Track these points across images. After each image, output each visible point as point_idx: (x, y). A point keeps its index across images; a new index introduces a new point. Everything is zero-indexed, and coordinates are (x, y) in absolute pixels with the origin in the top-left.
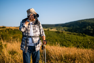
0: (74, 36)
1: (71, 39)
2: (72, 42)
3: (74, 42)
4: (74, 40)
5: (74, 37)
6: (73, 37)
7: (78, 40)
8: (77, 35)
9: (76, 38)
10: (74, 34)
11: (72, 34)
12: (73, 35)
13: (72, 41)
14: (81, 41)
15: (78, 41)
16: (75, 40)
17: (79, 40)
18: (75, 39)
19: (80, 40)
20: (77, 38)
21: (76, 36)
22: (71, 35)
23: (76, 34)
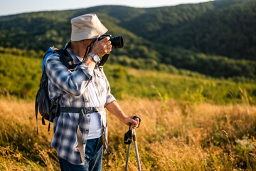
0: (14, 57)
1: (5, 67)
2: (11, 77)
3: (15, 75)
4: (15, 69)
5: (16, 60)
6: (11, 60)
7: (26, 69)
8: (23, 55)
9: (20, 65)
10: (14, 54)
11: (8, 53)
12: (10, 56)
13: (9, 74)
14: (35, 71)
15: (27, 72)
16: (18, 70)
17: (29, 70)
18: (17, 66)
19: (31, 68)
20: (24, 64)
21: (20, 58)
22: (6, 55)
23: (20, 52)
